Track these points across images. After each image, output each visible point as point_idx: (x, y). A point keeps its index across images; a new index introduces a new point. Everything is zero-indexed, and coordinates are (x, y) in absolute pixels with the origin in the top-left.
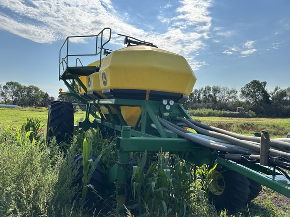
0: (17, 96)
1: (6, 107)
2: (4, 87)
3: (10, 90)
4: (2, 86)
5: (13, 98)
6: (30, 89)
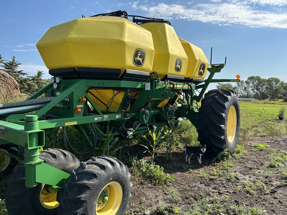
0: (258, 89)
1: (243, 100)
2: (246, 82)
3: (251, 85)
4: (244, 82)
5: (254, 92)
6: (269, 81)
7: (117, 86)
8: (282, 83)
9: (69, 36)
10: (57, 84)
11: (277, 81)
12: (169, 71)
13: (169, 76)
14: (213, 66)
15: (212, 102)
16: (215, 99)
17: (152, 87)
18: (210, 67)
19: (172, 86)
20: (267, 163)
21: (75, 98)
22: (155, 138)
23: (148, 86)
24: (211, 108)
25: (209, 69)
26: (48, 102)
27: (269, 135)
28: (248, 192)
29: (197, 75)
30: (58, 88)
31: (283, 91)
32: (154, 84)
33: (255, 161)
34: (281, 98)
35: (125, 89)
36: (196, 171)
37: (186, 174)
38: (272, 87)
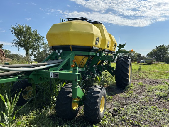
7: (88, 55)
8: (136, 53)
9: (70, 31)
10: (60, 53)
11: (133, 52)
12: (106, 48)
13: (105, 50)
14: (120, 45)
15: (122, 62)
16: (123, 61)
17: (100, 55)
18: (119, 45)
19: (107, 54)
20: (146, 91)
21: (71, 60)
22: (99, 80)
23: (98, 55)
24: (122, 65)
25: (118, 47)
26: (62, 62)
27: (140, 79)
28: (145, 101)
29: (113, 49)
30: (60, 55)
31: (137, 57)
32: (101, 54)
33: (141, 90)
34: (136, 61)
35: (88, 56)
36: (118, 95)
37: (115, 96)
38: (131, 55)
